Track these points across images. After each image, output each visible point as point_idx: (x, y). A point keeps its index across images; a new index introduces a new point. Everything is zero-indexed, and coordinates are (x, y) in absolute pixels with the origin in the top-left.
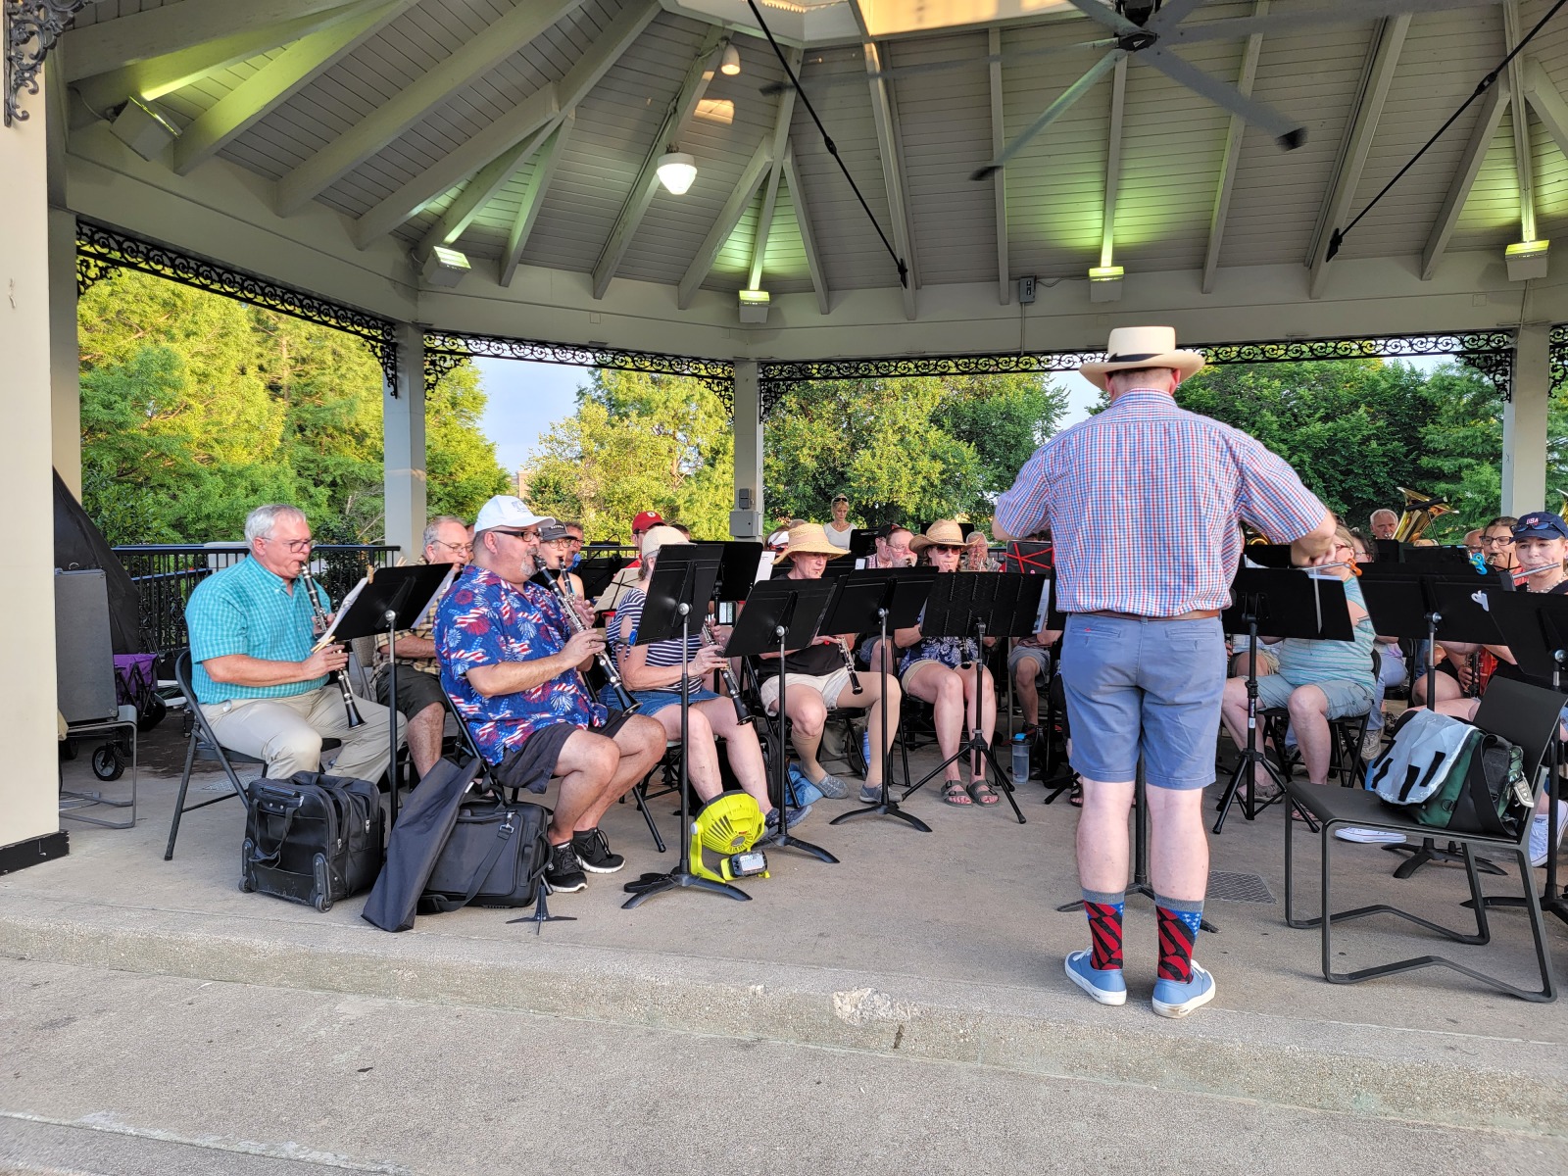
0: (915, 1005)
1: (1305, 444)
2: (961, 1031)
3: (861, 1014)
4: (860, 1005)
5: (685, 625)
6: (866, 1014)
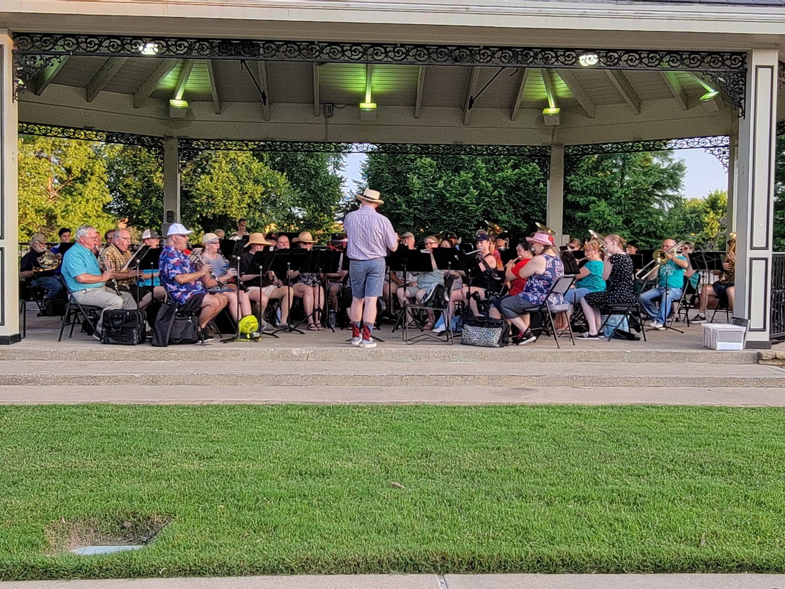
1: (502, 184)
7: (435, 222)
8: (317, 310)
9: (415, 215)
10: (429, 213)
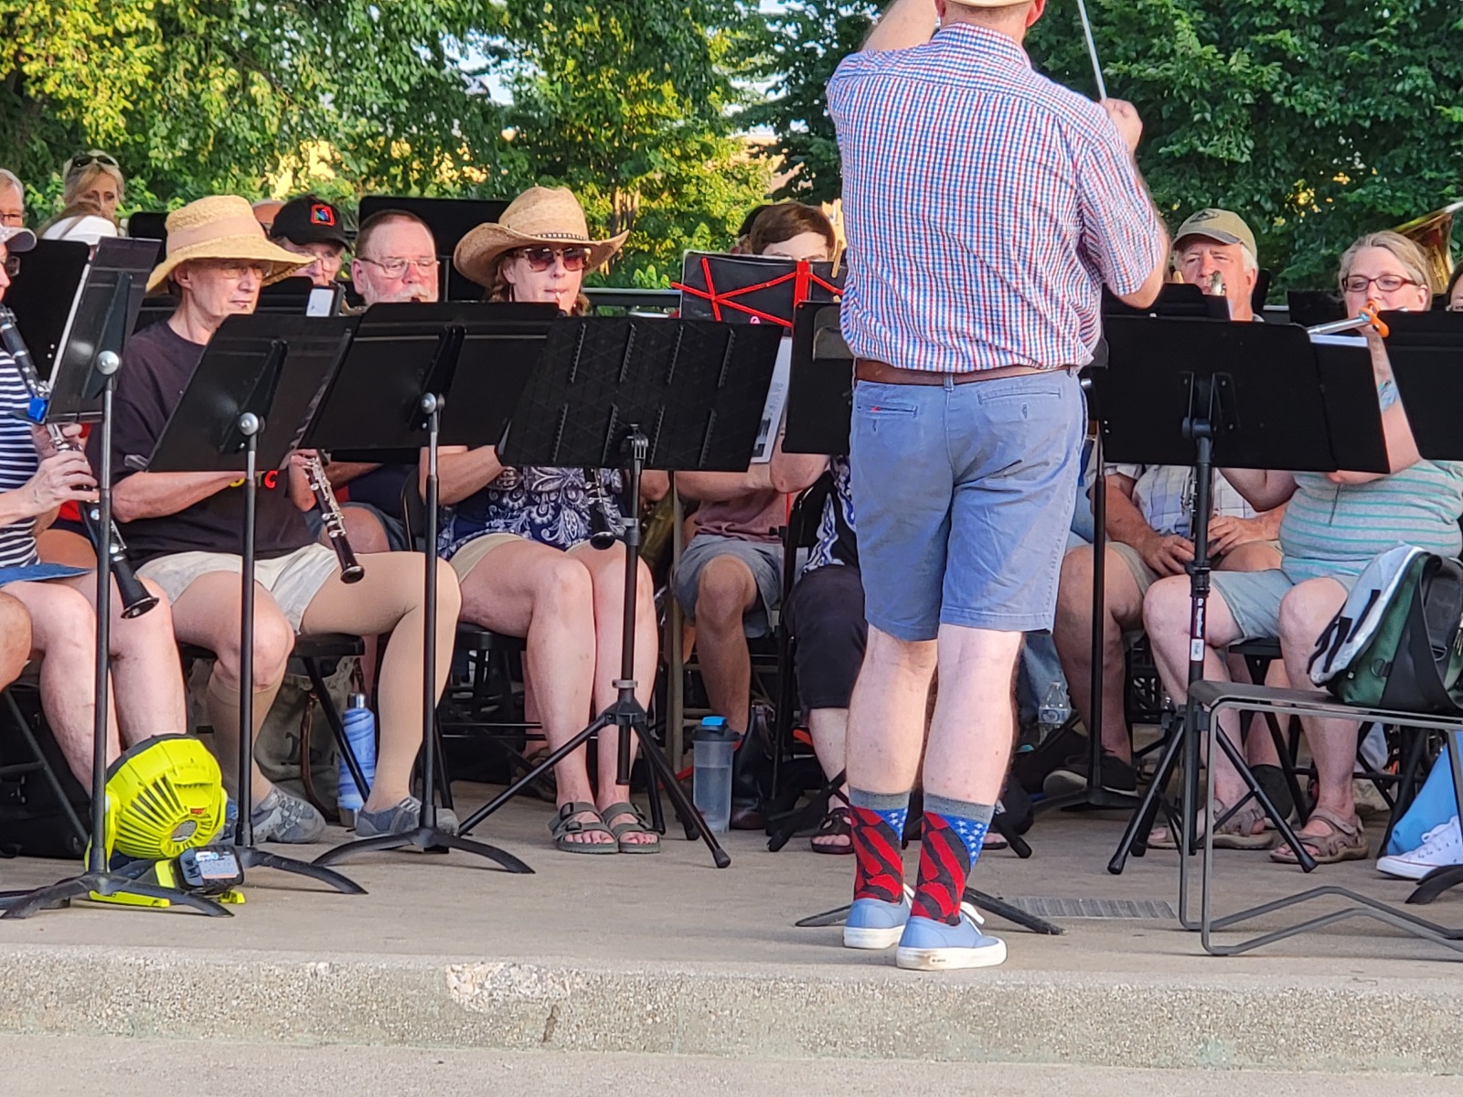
0: (577, 974)
2: (649, 1007)
3: (491, 995)
4: (487, 985)
5: (109, 394)
6: (499, 995)
7: (1397, 143)
8: (611, 716)
9: (1263, 98)
10: (1355, 81)
